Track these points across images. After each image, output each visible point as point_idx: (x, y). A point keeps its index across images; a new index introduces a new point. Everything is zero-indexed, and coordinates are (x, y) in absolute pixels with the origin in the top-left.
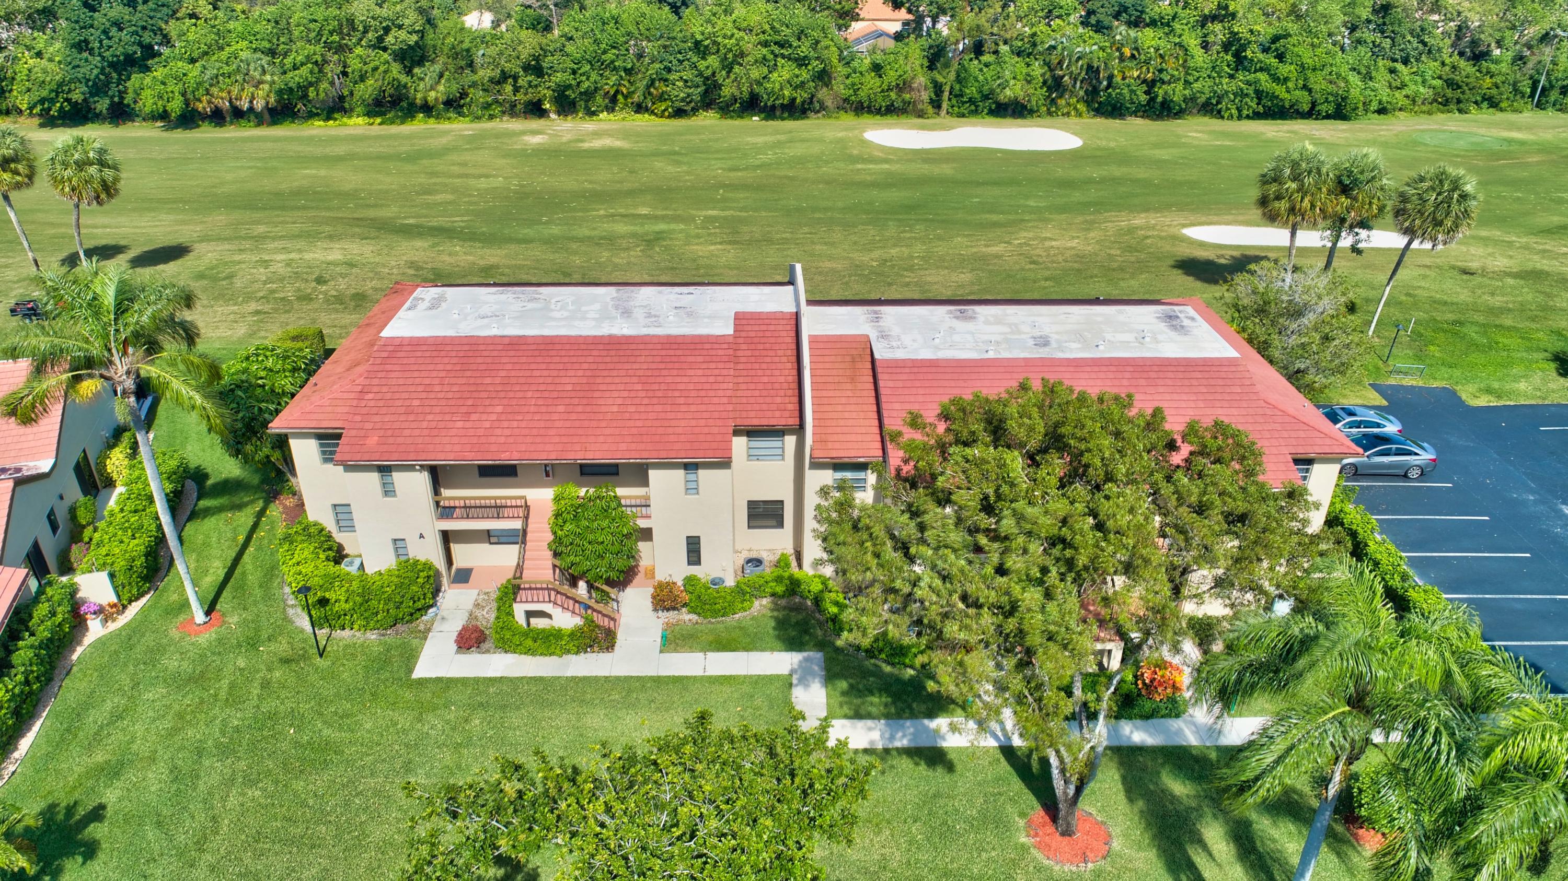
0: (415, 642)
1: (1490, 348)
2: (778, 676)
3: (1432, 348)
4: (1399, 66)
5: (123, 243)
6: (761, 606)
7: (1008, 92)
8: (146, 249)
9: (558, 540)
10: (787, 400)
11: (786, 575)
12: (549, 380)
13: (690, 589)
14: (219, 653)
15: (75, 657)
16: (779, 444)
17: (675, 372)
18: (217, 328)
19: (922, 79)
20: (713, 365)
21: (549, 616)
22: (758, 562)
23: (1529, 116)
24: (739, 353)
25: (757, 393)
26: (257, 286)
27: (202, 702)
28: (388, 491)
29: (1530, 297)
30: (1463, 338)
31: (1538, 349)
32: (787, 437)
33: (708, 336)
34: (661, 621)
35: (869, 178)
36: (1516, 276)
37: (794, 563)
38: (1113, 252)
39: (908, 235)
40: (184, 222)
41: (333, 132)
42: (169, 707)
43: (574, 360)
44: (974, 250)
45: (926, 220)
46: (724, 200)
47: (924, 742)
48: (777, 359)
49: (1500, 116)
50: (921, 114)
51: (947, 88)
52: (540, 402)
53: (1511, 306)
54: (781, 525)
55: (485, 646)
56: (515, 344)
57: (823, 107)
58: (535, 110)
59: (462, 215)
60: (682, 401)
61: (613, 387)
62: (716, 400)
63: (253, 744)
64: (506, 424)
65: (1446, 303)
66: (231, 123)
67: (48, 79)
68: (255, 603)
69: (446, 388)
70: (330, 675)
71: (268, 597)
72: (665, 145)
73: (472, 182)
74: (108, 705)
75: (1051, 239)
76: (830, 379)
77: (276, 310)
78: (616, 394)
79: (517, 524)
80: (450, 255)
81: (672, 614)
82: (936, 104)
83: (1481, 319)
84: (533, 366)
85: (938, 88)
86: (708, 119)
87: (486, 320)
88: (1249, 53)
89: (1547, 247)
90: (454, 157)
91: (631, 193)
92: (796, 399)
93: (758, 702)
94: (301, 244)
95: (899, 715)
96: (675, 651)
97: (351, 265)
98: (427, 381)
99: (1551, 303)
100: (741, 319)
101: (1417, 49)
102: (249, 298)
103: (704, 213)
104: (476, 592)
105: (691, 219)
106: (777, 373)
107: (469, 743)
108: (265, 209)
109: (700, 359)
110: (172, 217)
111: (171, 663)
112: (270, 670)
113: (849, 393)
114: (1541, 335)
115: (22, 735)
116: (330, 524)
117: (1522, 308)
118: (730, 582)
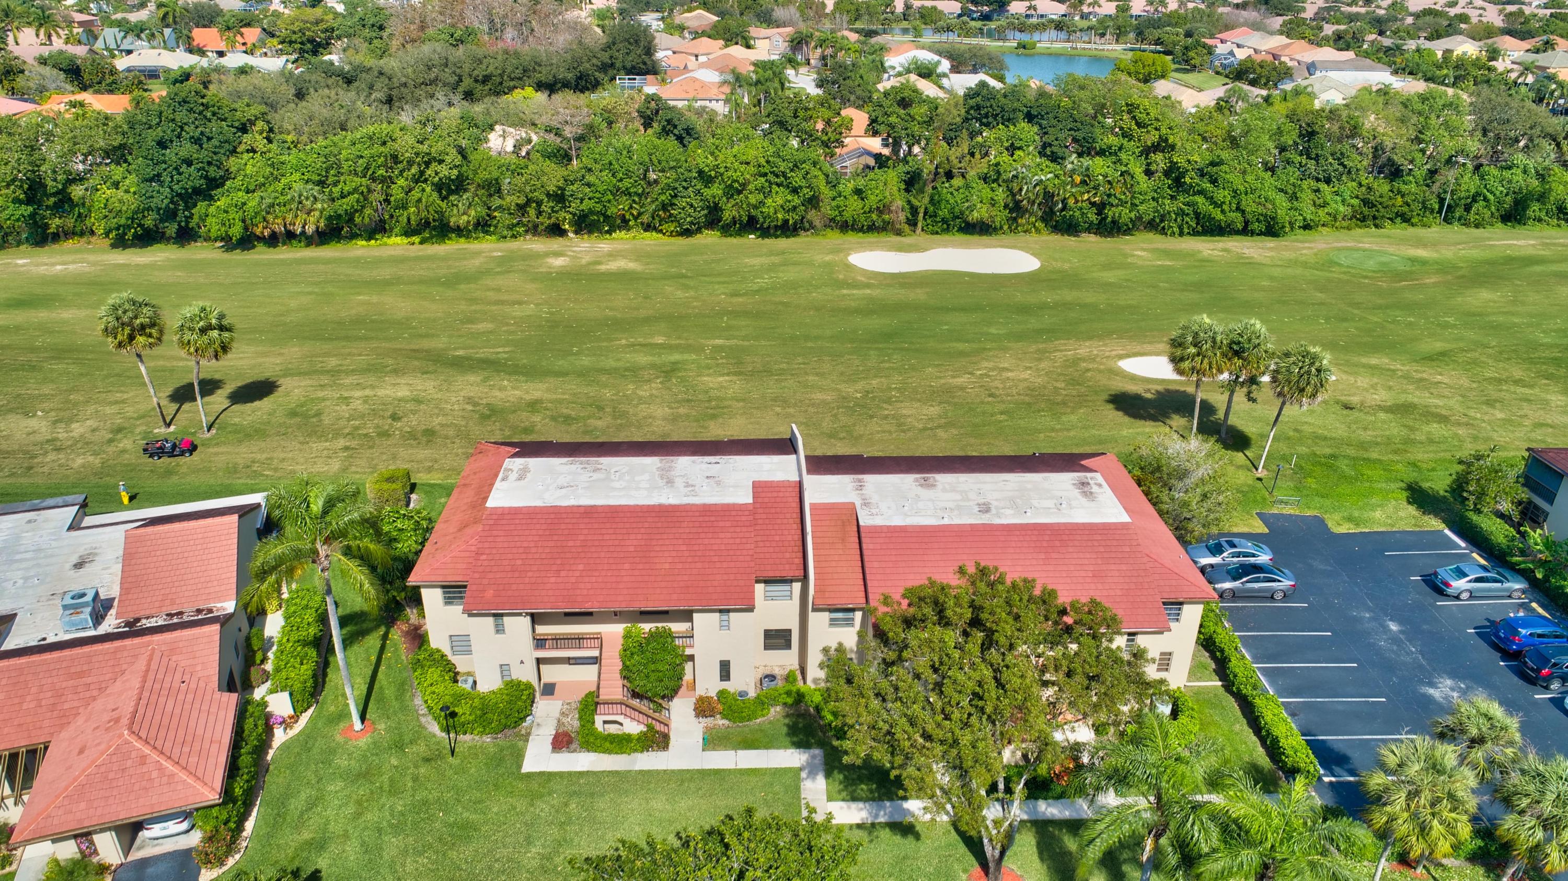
0: (521, 743)
1: (1356, 480)
2: (790, 769)
3: (1309, 480)
4: (1323, 186)
5: (217, 376)
6: (775, 712)
7: (975, 214)
8: (239, 384)
9: (625, 667)
10: (794, 555)
11: (794, 689)
12: (617, 543)
13: (723, 700)
14: (377, 754)
15: (269, 758)
16: (788, 588)
17: (710, 535)
18: (315, 463)
19: (899, 203)
20: (738, 529)
21: (621, 724)
22: (772, 677)
23: (1436, 231)
24: (757, 516)
25: (771, 550)
26: (342, 423)
27: (372, 793)
28: (499, 629)
29: (1395, 431)
30: (1335, 471)
31: (1396, 480)
32: (794, 584)
33: (734, 505)
34: (702, 725)
35: (853, 304)
36: (1389, 410)
37: (799, 677)
38: (1059, 385)
39: (887, 365)
40: (264, 354)
41: (377, 253)
42: (349, 797)
43: (634, 525)
44: (943, 381)
45: (902, 349)
46: (729, 328)
47: (897, 818)
48: (785, 521)
49: (1411, 230)
50: (899, 233)
51: (922, 211)
52: (611, 561)
53: (1379, 440)
54: (788, 646)
55: (573, 746)
56: (589, 512)
57: (812, 226)
58: (556, 230)
59: (503, 346)
60: (716, 559)
61: (664, 548)
62: (741, 558)
63: (414, 823)
64: (587, 579)
65: (1325, 438)
66: (284, 244)
67: (124, 208)
68: (395, 713)
69: (540, 550)
70: (461, 770)
71: (404, 708)
72: (673, 267)
73: (507, 309)
74: (303, 796)
75: (1007, 370)
76: (826, 540)
77: (362, 446)
78: (666, 554)
79: (596, 653)
80: (500, 390)
81: (710, 720)
82: (912, 223)
83: (1351, 452)
84: (604, 531)
85: (914, 211)
86: (710, 238)
87: (564, 491)
88: (1188, 180)
89: (1425, 376)
90: (489, 282)
91: (647, 320)
92: (801, 555)
93: (777, 788)
94: (371, 379)
95: (880, 799)
96: (714, 749)
97: (418, 401)
98: (525, 544)
99: (1412, 437)
100: (759, 488)
101: (1337, 170)
102: (337, 434)
103: (711, 342)
104: (560, 702)
105: (699, 350)
106: (786, 532)
107: (569, 822)
108: (332, 340)
109: (728, 524)
110: (253, 349)
111: (342, 762)
112: (416, 767)
113: (841, 552)
114: (1400, 467)
115: (246, 819)
116: (447, 650)
117: (1389, 441)
118: (752, 694)
